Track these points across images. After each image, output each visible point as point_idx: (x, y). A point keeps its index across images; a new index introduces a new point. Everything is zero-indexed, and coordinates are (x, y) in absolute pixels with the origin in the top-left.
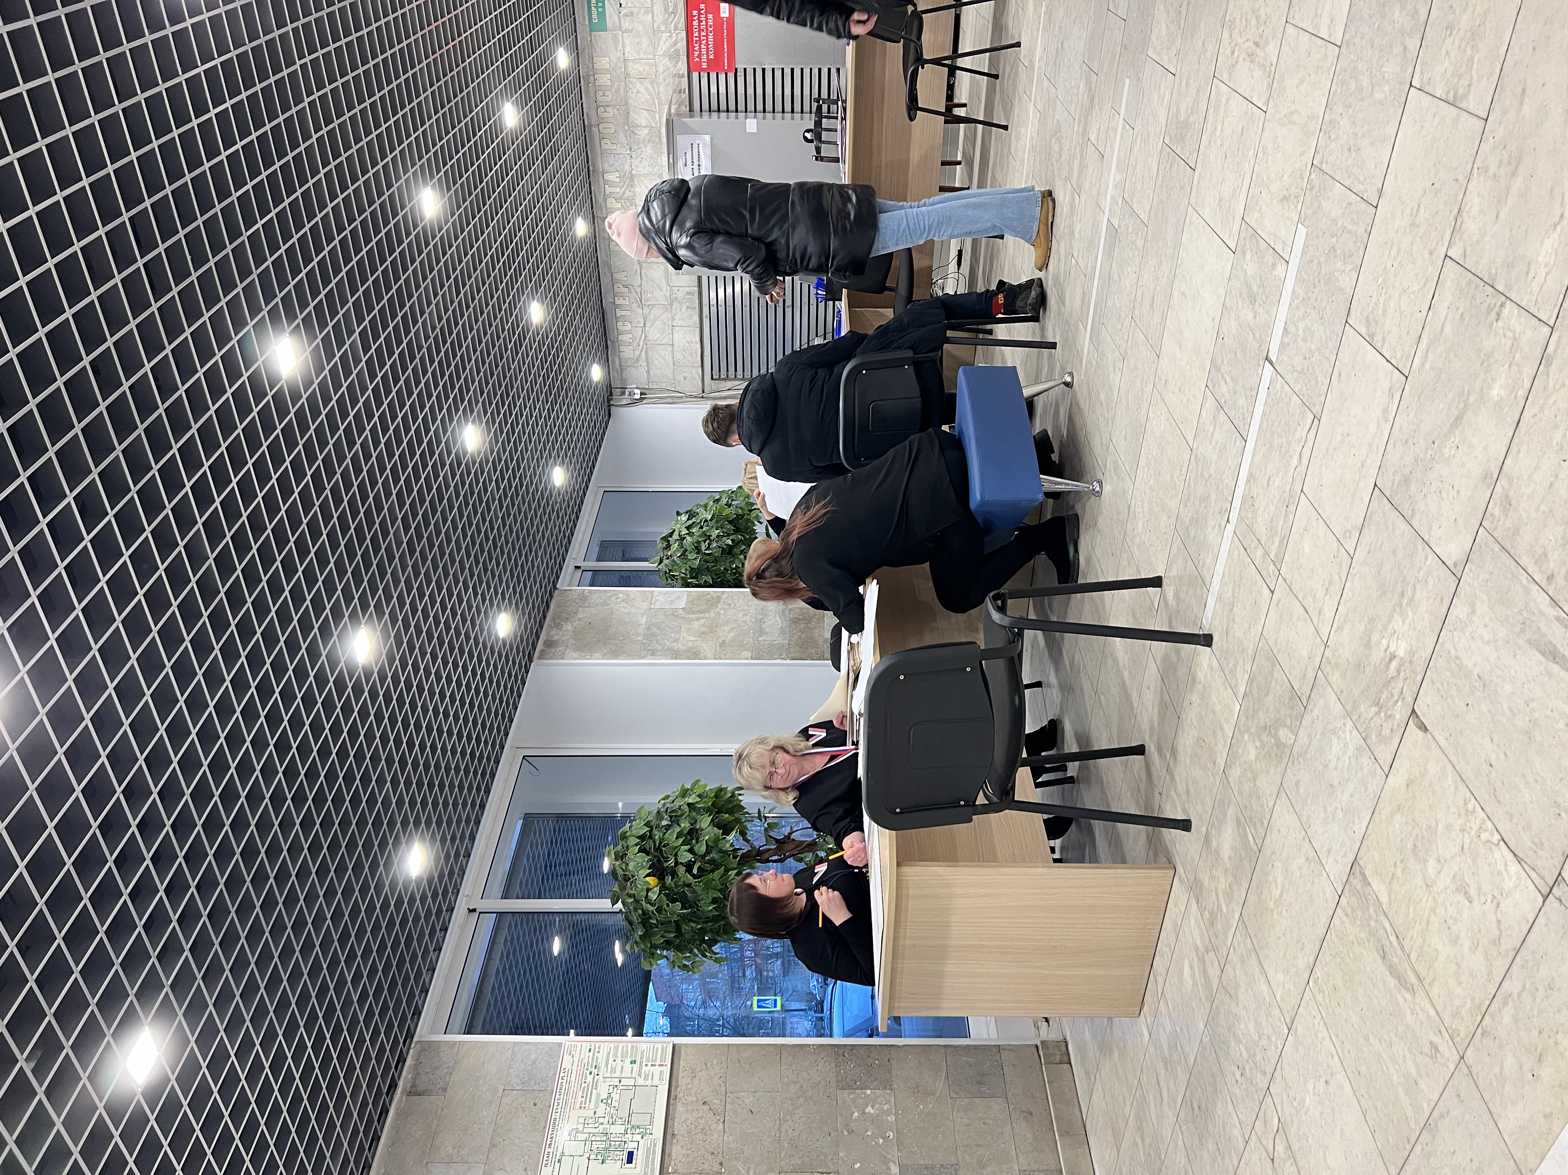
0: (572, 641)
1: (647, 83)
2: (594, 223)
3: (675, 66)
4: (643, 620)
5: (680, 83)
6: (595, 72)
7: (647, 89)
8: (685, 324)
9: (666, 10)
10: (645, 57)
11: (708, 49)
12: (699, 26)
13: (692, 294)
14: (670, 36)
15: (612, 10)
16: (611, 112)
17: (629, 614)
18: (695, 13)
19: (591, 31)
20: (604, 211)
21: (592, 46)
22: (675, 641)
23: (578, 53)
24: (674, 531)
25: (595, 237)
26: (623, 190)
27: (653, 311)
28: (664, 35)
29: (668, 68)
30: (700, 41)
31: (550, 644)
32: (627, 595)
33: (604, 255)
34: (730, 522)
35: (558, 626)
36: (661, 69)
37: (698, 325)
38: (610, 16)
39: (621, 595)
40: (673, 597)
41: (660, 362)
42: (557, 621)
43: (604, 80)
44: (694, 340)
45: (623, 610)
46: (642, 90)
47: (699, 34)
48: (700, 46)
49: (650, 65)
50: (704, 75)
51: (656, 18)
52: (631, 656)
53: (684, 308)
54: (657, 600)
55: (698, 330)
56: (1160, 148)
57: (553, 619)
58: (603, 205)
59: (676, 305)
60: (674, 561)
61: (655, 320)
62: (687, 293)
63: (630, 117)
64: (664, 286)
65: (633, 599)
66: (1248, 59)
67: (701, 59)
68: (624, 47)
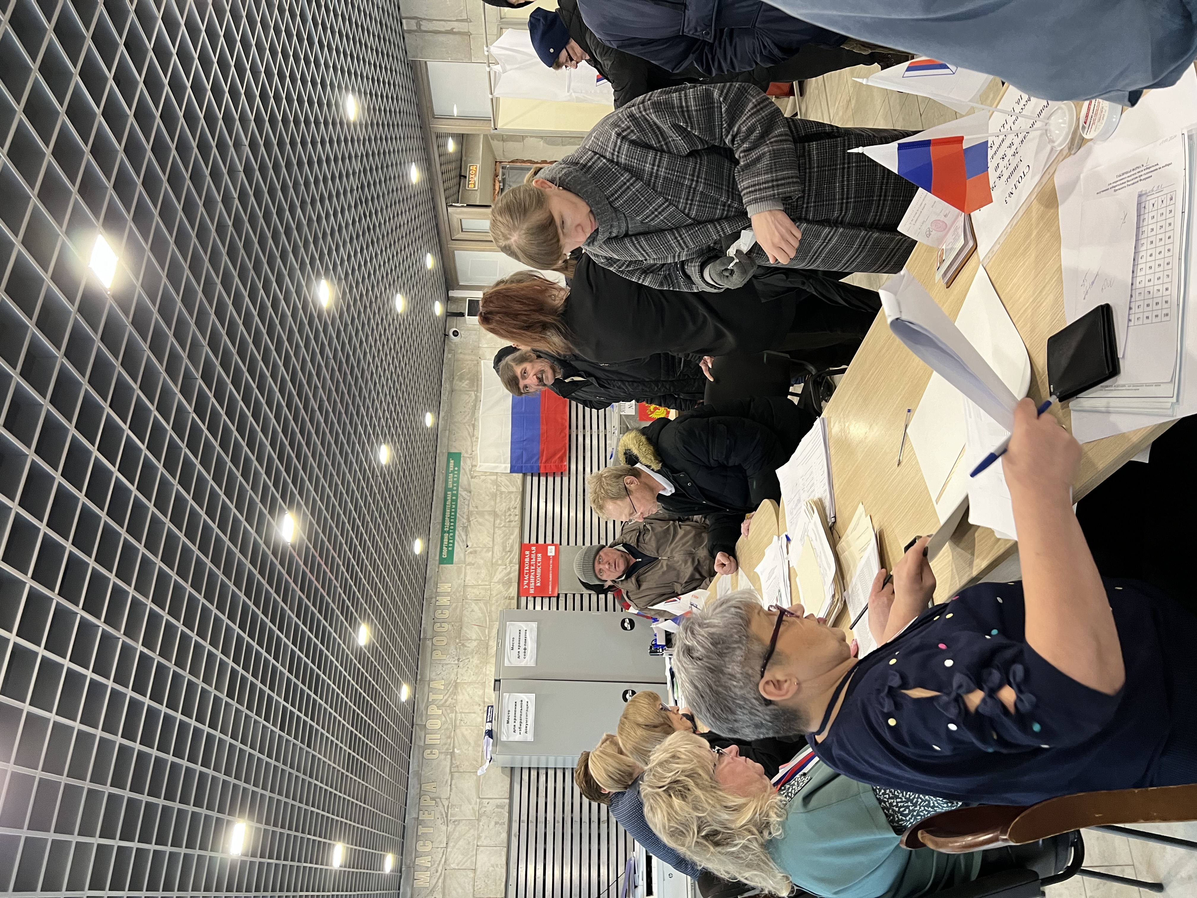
1: (481, 604)
3: (507, 591)
5: (510, 604)
6: (437, 594)
7: (480, 609)
8: (491, 843)
9: (504, 549)
10: (482, 583)
11: (536, 578)
12: (530, 562)
13: (502, 806)
14: (505, 568)
15: (459, 549)
16: (446, 627)
18: (527, 553)
19: (440, 564)
20: (424, 718)
21: (439, 575)
27: (458, 828)
28: (500, 567)
29: (501, 592)
30: (530, 573)
33: (415, 765)
36: (494, 593)
37: (505, 845)
38: (458, 553)
41: (457, 893)
43: (444, 601)
44: (499, 862)
46: (476, 609)
47: (530, 568)
48: (529, 576)
49: (486, 590)
50: (531, 599)
51: (495, 555)
63: (463, 632)
64: (474, 799)
67: (529, 586)
68: (465, 576)
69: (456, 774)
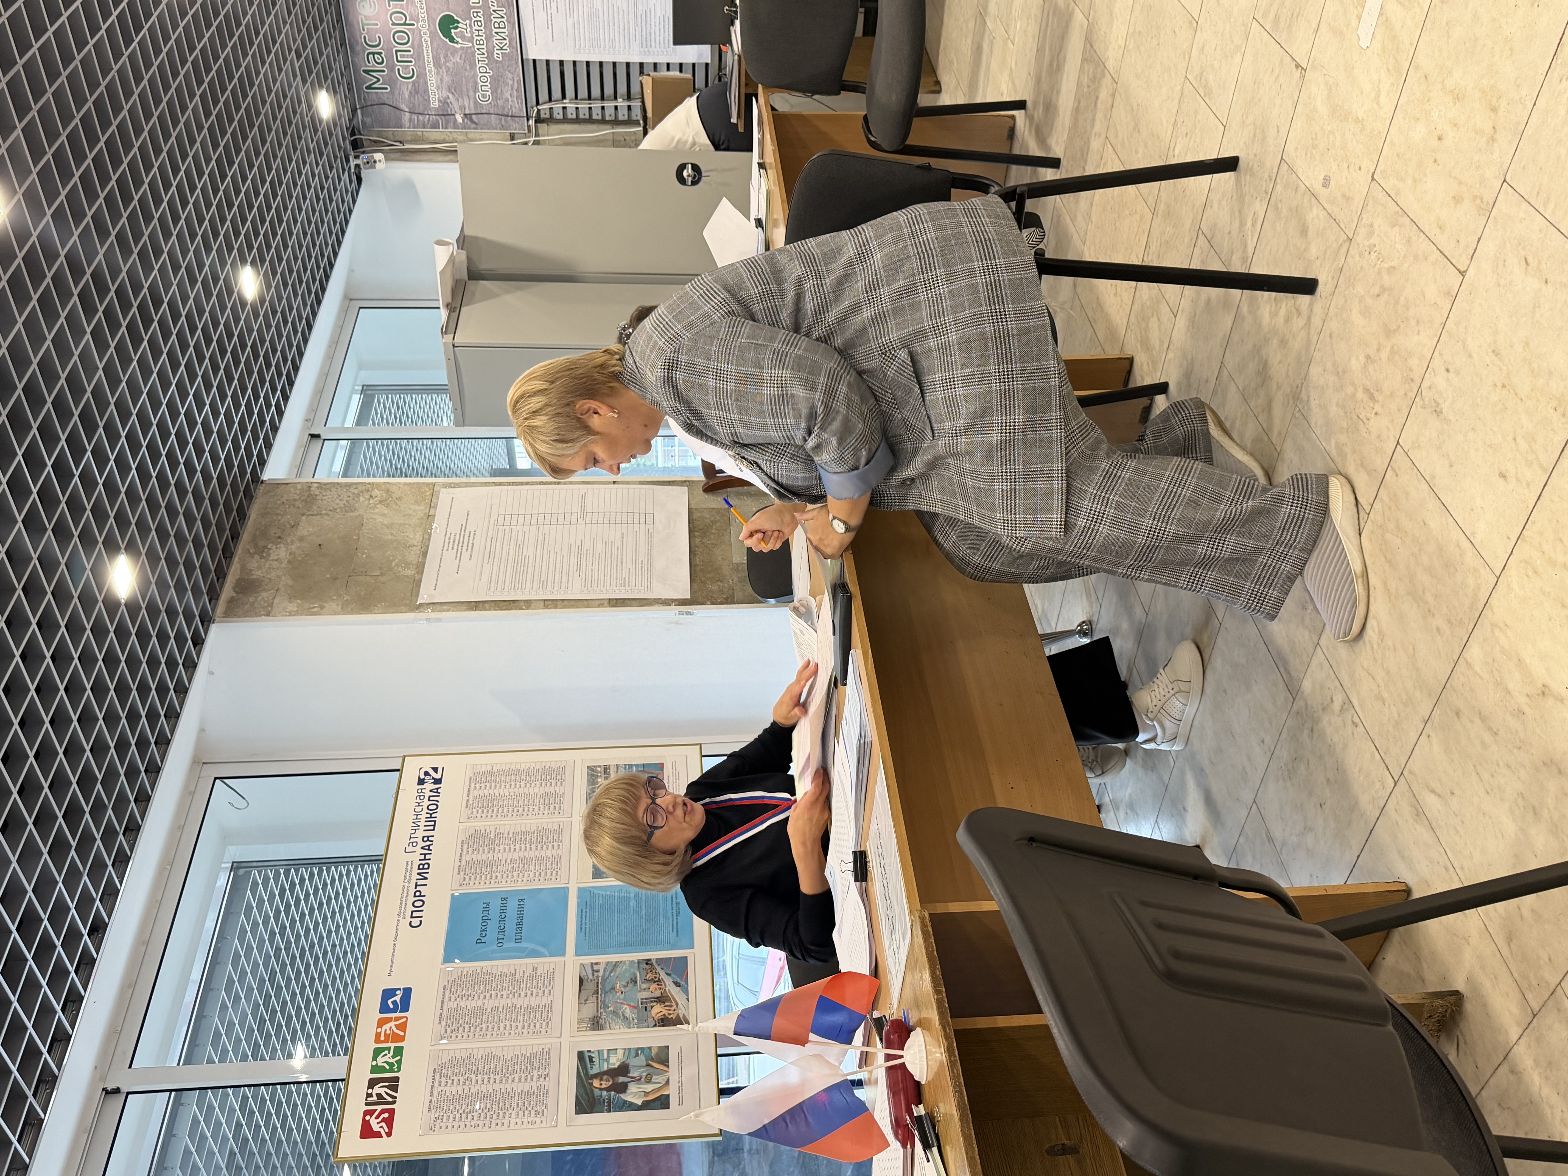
0: (286, 580)
4: (415, 538)
31: (247, 586)
32: (388, 491)
35: (262, 552)
42: (261, 543)
52: (394, 606)
57: (254, 540)
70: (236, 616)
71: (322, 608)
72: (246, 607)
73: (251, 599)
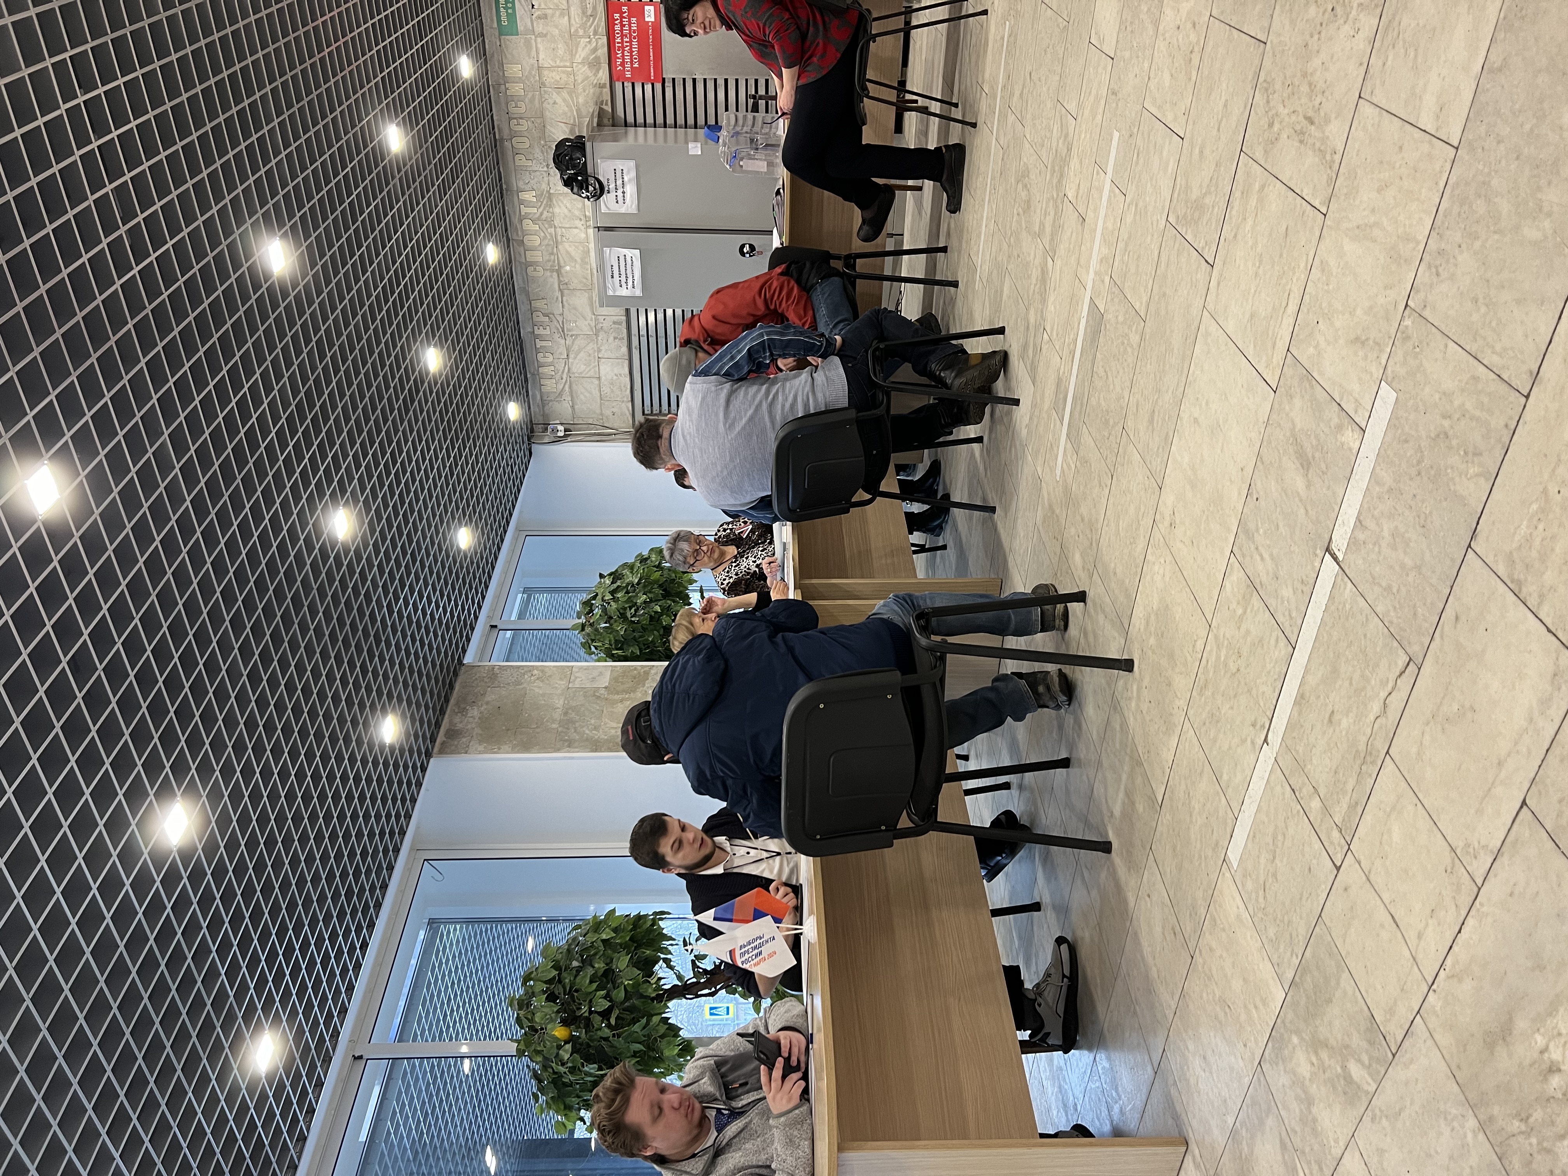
0: (478, 731)
1: (565, 94)
2: (509, 246)
3: (595, 75)
4: (559, 703)
5: (601, 93)
6: (506, 80)
7: (564, 100)
8: (612, 356)
9: (584, 13)
10: (562, 64)
11: (631, 56)
12: (622, 30)
13: (620, 323)
14: (590, 42)
15: (523, 11)
16: (525, 125)
17: (543, 695)
18: (617, 16)
19: (500, 34)
20: (520, 233)
21: (502, 51)
22: (596, 728)
23: (486, 60)
24: (597, 595)
25: (510, 262)
26: (540, 210)
27: (577, 342)
28: (582, 40)
29: (587, 78)
30: (623, 48)
31: (453, 734)
32: (543, 671)
33: (520, 281)
34: (660, 586)
35: (463, 711)
36: (579, 78)
37: (627, 357)
38: (521, 18)
39: (535, 672)
40: (595, 673)
41: (585, 397)
42: (462, 706)
43: (516, 89)
44: (622, 372)
45: (537, 690)
46: (559, 100)
47: (622, 39)
48: (623, 53)
49: (568, 74)
50: (628, 85)
51: (573, 21)
52: (544, 749)
53: (611, 339)
54: (576, 678)
55: (627, 362)
56: (1162, 226)
57: (457, 704)
58: (519, 226)
59: (602, 335)
60: (597, 630)
61: (579, 351)
62: (614, 323)
63: (547, 131)
64: (589, 315)
65: (550, 676)
66: (1296, 138)
67: (624, 67)
68: (538, 53)
69: (566, 292)
70: (446, 753)
71: (499, 749)
72: (453, 748)
73: (456, 743)
